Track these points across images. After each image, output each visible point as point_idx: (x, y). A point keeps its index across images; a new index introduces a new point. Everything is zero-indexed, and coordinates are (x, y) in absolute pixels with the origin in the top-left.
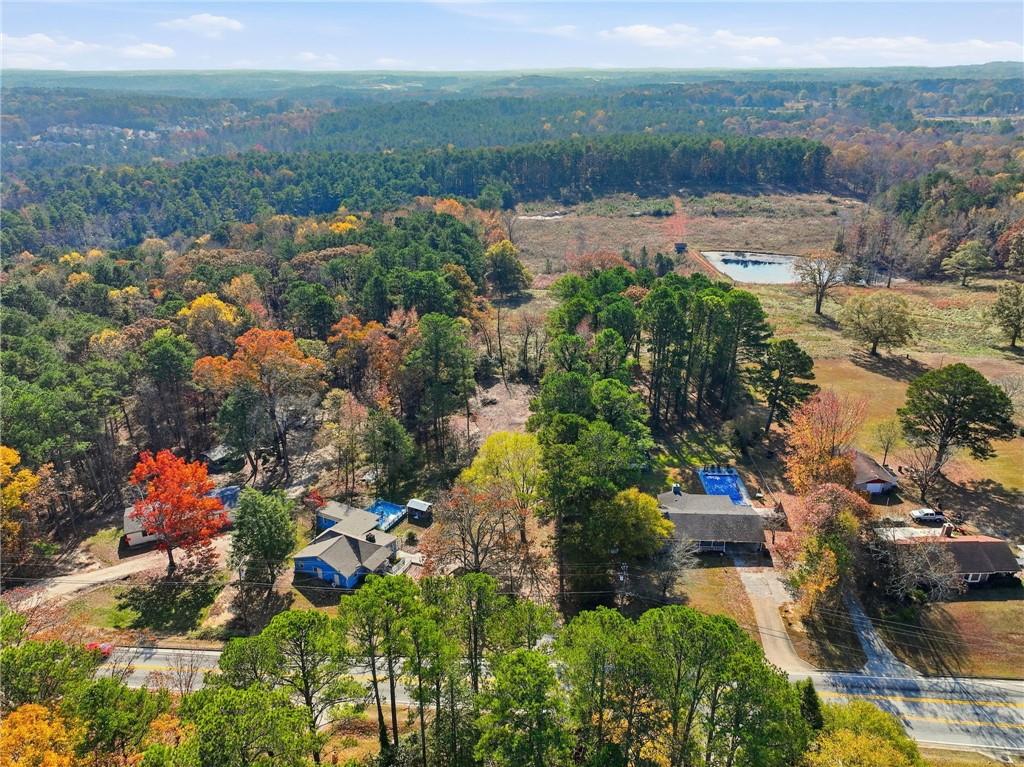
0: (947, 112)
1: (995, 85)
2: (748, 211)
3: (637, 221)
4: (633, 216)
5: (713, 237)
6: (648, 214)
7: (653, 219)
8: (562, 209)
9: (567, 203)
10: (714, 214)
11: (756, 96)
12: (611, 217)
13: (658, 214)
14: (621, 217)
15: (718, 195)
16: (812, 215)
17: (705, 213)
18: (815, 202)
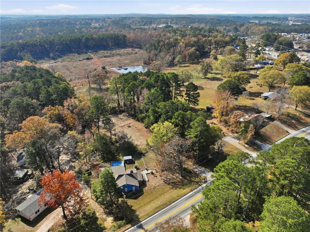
0: (136, 25)
1: (140, 18)
2: (113, 55)
3: (83, 62)
4: (80, 60)
5: (109, 63)
6: (85, 59)
7: (87, 61)
8: (54, 61)
9: (54, 59)
10: (105, 57)
11: (83, 22)
12: (73, 62)
13: (88, 59)
14: (76, 61)
15: (102, 51)
16: (131, 54)
17: (102, 57)
18: (129, 51)
